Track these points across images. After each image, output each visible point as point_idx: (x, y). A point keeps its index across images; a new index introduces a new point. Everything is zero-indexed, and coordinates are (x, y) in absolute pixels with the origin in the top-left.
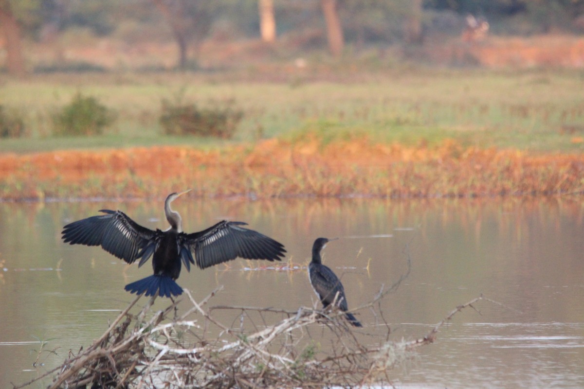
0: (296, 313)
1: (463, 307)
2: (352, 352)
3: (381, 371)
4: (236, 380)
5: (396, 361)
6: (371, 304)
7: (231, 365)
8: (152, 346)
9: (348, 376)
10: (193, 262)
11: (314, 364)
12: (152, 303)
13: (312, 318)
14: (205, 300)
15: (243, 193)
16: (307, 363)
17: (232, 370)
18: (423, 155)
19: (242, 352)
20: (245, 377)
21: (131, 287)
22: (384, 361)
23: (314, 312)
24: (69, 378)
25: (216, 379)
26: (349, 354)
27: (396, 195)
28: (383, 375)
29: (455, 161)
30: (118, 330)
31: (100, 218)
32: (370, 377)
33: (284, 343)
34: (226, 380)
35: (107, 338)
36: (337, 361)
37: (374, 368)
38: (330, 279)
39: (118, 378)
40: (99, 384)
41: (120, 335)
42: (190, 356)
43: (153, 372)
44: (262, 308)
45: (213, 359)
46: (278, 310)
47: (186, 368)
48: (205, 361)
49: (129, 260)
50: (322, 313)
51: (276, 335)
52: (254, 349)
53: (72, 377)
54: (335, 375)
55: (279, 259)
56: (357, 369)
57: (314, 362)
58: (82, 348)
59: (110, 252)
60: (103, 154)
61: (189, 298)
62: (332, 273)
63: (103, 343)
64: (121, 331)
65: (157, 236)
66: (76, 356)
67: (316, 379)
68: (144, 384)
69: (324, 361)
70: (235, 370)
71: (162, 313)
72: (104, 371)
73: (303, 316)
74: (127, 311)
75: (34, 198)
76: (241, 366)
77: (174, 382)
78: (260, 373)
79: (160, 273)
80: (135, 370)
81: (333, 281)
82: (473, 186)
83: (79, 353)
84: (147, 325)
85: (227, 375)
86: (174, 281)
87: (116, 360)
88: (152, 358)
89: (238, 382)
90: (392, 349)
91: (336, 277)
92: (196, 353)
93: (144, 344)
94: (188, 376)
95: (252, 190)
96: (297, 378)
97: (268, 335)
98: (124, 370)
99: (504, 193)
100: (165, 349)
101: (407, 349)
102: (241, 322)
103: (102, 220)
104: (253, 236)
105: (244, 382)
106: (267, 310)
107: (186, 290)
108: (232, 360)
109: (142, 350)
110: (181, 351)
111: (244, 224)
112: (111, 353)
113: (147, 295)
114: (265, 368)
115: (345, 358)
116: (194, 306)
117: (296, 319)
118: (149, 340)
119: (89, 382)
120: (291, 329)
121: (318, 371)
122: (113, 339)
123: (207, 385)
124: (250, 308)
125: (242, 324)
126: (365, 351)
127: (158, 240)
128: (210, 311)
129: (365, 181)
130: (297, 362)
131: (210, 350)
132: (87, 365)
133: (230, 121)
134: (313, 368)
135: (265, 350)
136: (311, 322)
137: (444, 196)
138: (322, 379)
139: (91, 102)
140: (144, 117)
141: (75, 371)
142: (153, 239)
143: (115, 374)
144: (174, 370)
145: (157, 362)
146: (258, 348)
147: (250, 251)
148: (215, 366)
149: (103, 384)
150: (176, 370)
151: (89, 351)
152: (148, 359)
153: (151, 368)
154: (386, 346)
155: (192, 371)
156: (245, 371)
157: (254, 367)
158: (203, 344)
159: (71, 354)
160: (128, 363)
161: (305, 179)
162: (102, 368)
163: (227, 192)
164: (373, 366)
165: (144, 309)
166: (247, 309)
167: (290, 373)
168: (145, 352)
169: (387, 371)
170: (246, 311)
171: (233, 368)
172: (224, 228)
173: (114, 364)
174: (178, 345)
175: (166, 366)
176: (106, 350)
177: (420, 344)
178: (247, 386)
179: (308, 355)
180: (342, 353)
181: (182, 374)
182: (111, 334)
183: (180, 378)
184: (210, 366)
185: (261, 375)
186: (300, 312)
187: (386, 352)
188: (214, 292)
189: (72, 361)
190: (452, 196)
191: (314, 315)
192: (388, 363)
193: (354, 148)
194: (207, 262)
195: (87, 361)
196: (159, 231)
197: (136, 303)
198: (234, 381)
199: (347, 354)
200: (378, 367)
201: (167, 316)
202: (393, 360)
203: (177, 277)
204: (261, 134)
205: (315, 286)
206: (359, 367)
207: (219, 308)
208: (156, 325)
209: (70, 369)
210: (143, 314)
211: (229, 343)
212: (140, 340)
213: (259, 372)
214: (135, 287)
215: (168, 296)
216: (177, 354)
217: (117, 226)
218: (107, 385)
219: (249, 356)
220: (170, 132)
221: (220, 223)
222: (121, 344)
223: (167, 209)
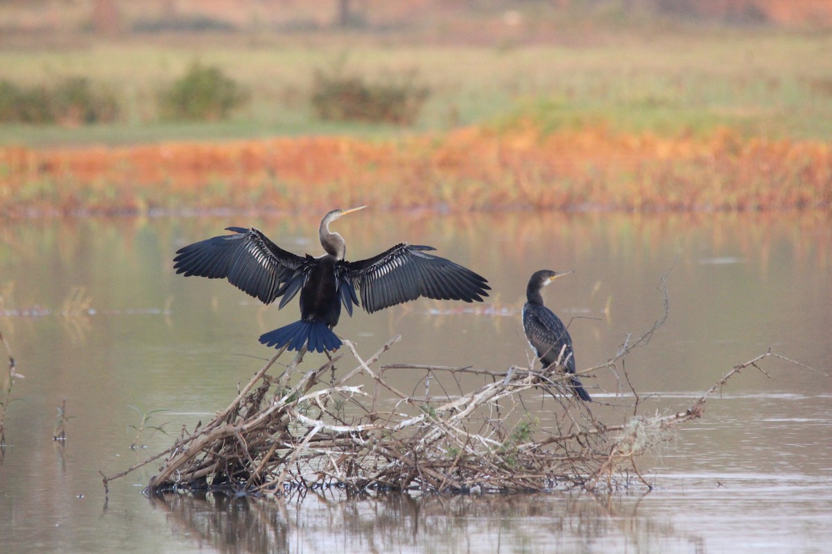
0: (505, 375)
1: (743, 367)
2: (584, 431)
3: (625, 458)
4: (418, 469)
5: (647, 443)
6: (612, 362)
7: (412, 448)
8: (300, 422)
9: (578, 464)
10: (357, 303)
11: (530, 447)
12: (300, 361)
13: (527, 383)
14: (376, 356)
15: (430, 204)
16: (521, 446)
17: (413, 455)
18: (686, 150)
19: (428, 429)
20: (432, 466)
21: (268, 339)
22: (630, 444)
23: (530, 373)
24: (181, 466)
25: (391, 468)
26: (581, 433)
27: (648, 208)
28: (628, 465)
29: (733, 160)
30: (251, 398)
31: (227, 239)
32: (610, 466)
33: (488, 419)
34: (405, 470)
35: (236, 410)
36: (562, 443)
37: (615, 454)
38: (551, 328)
39: (251, 466)
40: (225, 475)
41: (254, 404)
42: (354, 436)
43: (301, 457)
44: (455, 368)
45: (386, 440)
46: (478, 370)
47: (347, 453)
48: (375, 443)
49: (266, 299)
50: (541, 375)
51: (476, 406)
52: (445, 425)
53: (187, 465)
54: (560, 463)
55: (481, 300)
56: (592, 454)
57: (531, 444)
58: (200, 424)
59: (239, 288)
60: (231, 147)
61: (353, 354)
62: (556, 318)
63: (230, 417)
64: (256, 400)
65: (307, 264)
66: (192, 434)
67: (534, 468)
68: (289, 476)
69: (544, 443)
70: (418, 456)
71: (314, 374)
72: (231, 456)
73: (515, 379)
74: (265, 371)
75: (131, 211)
76: (427, 449)
77: (331, 473)
78: (453, 461)
79: (310, 318)
80: (276, 455)
81: (556, 331)
82: (758, 195)
83: (196, 431)
84: (293, 391)
85: (406, 463)
86: (330, 331)
87: (248, 441)
88: (299, 438)
89: (422, 472)
90: (642, 427)
91: (561, 325)
92: (362, 431)
93: (288, 418)
94: (351, 463)
95: (442, 200)
96: (506, 468)
97: (465, 406)
98: (260, 454)
99: (802, 204)
100: (319, 426)
101: (664, 427)
102: (427, 387)
103: (231, 240)
104: (443, 266)
105: (431, 472)
106: (463, 370)
107: (347, 342)
108: (413, 441)
109: (286, 428)
110: (341, 429)
111: (430, 249)
112: (242, 430)
113: (290, 349)
114: (460, 453)
115: (575, 439)
116: (360, 364)
117: (505, 384)
118: (296, 412)
119: (210, 472)
120: (497, 397)
121: (535, 457)
122: (244, 411)
123: (378, 477)
124: (439, 367)
125: (427, 390)
126: (603, 429)
127: (307, 270)
128: (383, 371)
129: (603, 188)
130: (506, 445)
131: (383, 427)
132: (207, 448)
133: (411, 102)
134: (529, 453)
135: (460, 428)
136: (525, 388)
137: (717, 209)
138: (541, 469)
139: (214, 74)
140: (289, 95)
141: (190, 457)
142: (301, 268)
143: (247, 461)
144: (331, 455)
145: (306, 444)
146: (451, 425)
147: (439, 288)
148: (388, 449)
149: (230, 474)
150: (333, 455)
151: (210, 427)
152: (294, 440)
153: (297, 453)
154: (632, 423)
155: (356, 456)
156: (432, 457)
157: (444, 451)
158: (373, 419)
159: (185, 433)
160: (265, 445)
161: (517, 183)
162: (229, 452)
163: (406, 200)
164: (615, 451)
165: (288, 369)
166: (435, 369)
167: (495, 460)
168: (290, 429)
169: (634, 458)
170: (433, 371)
171: (415, 453)
172: (402, 254)
173: (245, 446)
174: (338, 420)
175: (319, 450)
176: (234, 426)
177: (680, 420)
178: (434, 478)
179: (522, 434)
180: (569, 433)
181: (342, 461)
182: (241, 404)
183: (339, 467)
184: (382, 450)
185: (455, 463)
186: (511, 374)
187: (633, 430)
188: (388, 344)
189: (185, 443)
190: (727, 208)
191: (530, 378)
192: (636, 446)
193: (588, 140)
194: (377, 303)
195: (207, 442)
196: (309, 258)
197: (278, 361)
198: (416, 471)
199: (577, 433)
200: (622, 452)
201: (321, 378)
202: (643, 442)
203: (334, 323)
204: (455, 119)
205: (530, 337)
206: (595, 452)
207: (395, 367)
208: (305, 393)
209: (183, 454)
210: (286, 375)
211: (408, 418)
212: (283, 412)
213: (452, 458)
214: (272, 338)
215: (320, 351)
216: (336, 432)
217: (249, 251)
218: (236, 476)
219: (437, 435)
220: (325, 116)
221: (397, 247)
222: (255, 418)
223: (323, 231)
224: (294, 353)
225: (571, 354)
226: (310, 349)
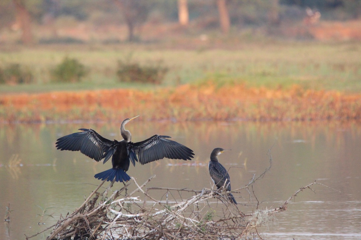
0: (201, 192)
1: (304, 188)
2: (235, 216)
3: (253, 228)
4: (163, 233)
5: (262, 221)
6: (247, 186)
7: (160, 224)
8: (112, 213)
9: (232, 231)
10: (137, 161)
11: (212, 223)
12: (112, 186)
13: (211, 195)
14: (145, 184)
15: (168, 118)
16: (208, 223)
17: (161, 227)
18: (279, 94)
19: (167, 215)
20: (169, 232)
21: (98, 176)
22: (255, 222)
23: (212, 191)
24: (60, 232)
25: (151, 232)
26: (234, 217)
27: (263, 120)
29: (299, 99)
30: (90, 202)
31: (79, 134)
32: (246, 231)
33: (193, 211)
34: (157, 233)
35: (84, 207)
36: (226, 221)
37: (248, 226)
38: (221, 172)
39: (90, 232)
40: (79, 236)
41: (92, 205)
42: (135, 219)
43: (112, 228)
44: (179, 189)
45: (149, 220)
46: (189, 190)
47: (132, 226)
48: (144, 222)
49: (97, 160)
50: (217, 192)
51: (188, 205)
52: (175, 214)
53: (63, 231)
54: (225, 230)
55: (190, 159)
56: (238, 226)
57: (212, 222)
58: (68, 214)
59: (86, 155)
60: (82, 94)
61: (135, 183)
62: (223, 168)
63: (81, 211)
64: (93, 203)
65: (115, 144)
66: (65, 218)
67: (213, 232)
68: (107, 236)
69: (218, 222)
70: (163, 227)
71: (118, 192)
72: (82, 228)
73: (205, 194)
74: (97, 190)
75: (39, 121)
76: (167, 224)
77: (125, 235)
78: (178, 229)
79: (117, 167)
80: (101, 227)
81: (223, 173)
82: (310, 114)
83: (66, 217)
84: (109, 199)
85: (158, 230)
86: (125, 173)
87: (89, 221)
88: (112, 219)
89: (165, 234)
90: (260, 214)
91: (225, 170)
92: (139, 216)
93: (107, 211)
94: (134, 230)
95: (173, 116)
96: (201, 232)
97: (184, 205)
98: (94, 227)
99: (329, 118)
100: (120, 214)
101: (270, 214)
102: (167, 197)
103: (81, 134)
104: (174, 145)
105: (169, 234)
106: (182, 190)
107: (132, 178)
108: (161, 221)
109: (106, 215)
110: (130, 216)
111: (168, 137)
112: (87, 216)
113: (108, 181)
114: (181, 226)
115: (231, 219)
116: (138, 187)
117: (201, 196)
118: (110, 208)
119: (72, 235)
120: (197, 202)
121: (214, 227)
122: (87, 208)
123: (145, 236)
124: (172, 189)
125: (167, 199)
126: (243, 215)
127: (115, 147)
128: (148, 190)
129: (243, 111)
130: (201, 222)
131: (148, 215)
132: (71, 224)
133: (160, 74)
134: (211, 226)
135: (181, 215)
136: (210, 198)
137: (293, 120)
138: (217, 233)
139: (74, 62)
140: (107, 71)
141: (64, 228)
142: (112, 146)
143: (89, 230)
144: (125, 227)
145: (114, 222)
146: (177, 214)
147: (172, 154)
148: (150, 224)
149: (81, 235)
150: (126, 227)
151: (73, 215)
152: (109, 221)
153: (110, 226)
154: (256, 213)
155: (136, 227)
156: (169, 228)
157: (175, 225)
158: (143, 211)
159: (62, 218)
160: (96, 223)
161: (206, 109)
162: (81, 226)
163: (158, 117)
164: (248, 225)
165: (107, 189)
166: (170, 189)
167: (197, 229)
168: (108, 216)
169: (257, 228)
170: (170, 190)
171: (162, 226)
172: (156, 139)
173: (88, 223)
174: (128, 212)
175: (120, 225)
176: (83, 214)
177: (277, 211)
178: (170, 237)
179: (208, 218)
180: (229, 217)
181: (130, 230)
182: (86, 205)
183: (129, 232)
184: (148, 224)
185: (179, 230)
186: (203, 192)
187: (256, 216)
188: (150, 179)
189: (62, 222)
190: (297, 120)
191: (212, 193)
192: (258, 223)
193: (236, 90)
194: (146, 161)
195: (71, 221)
196: (116, 141)
197: (102, 186)
198: (162, 234)
199: (232, 217)
200: (251, 226)
201: (121, 194)
202: (261, 221)
203: (127, 170)
204: (179, 81)
205: (212, 176)
206: (240, 226)
207: (153, 189)
208: (114, 200)
209: (61, 227)
210: (106, 192)
211: (159, 211)
212: (104, 208)
213: (178, 228)
214: (100, 176)
215: (121, 181)
216: (127, 217)
217: (90, 139)
218: (84, 236)
219: (171, 218)
220: (123, 80)
221: (154, 136)
222: (92, 211)
223: (122, 129)
224: (110, 182)
225: (229, 183)
226: (117, 180)
